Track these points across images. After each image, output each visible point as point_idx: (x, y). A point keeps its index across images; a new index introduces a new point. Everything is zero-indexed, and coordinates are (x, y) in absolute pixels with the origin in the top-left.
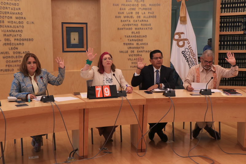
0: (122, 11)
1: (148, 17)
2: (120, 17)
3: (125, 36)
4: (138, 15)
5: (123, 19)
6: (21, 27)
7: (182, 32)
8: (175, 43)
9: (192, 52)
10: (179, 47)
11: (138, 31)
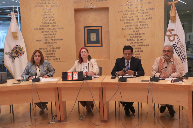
0: (125, 16)
1: (146, 19)
2: (124, 20)
3: (128, 34)
4: (138, 18)
5: (126, 21)
6: (55, 32)
7: (173, 29)
8: (167, 38)
9: (182, 45)
10: (171, 41)
11: (137, 30)
